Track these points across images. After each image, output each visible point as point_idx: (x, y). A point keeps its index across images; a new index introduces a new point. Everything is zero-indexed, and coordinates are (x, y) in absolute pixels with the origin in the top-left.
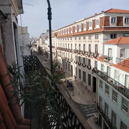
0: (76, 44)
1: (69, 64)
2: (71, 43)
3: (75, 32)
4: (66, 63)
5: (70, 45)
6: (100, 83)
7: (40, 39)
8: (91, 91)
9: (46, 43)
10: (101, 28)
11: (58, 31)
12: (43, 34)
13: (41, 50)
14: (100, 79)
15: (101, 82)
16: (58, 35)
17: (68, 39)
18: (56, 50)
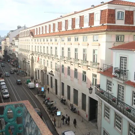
0: (63, 49)
1: (51, 78)
2: (56, 46)
3: (61, 29)
4: (48, 75)
5: (54, 49)
6: (105, 109)
7: (7, 39)
8: (86, 119)
9: (16, 45)
10: (103, 25)
11: (35, 28)
12: (12, 31)
13: (8, 54)
14: (104, 103)
15: (107, 109)
16: (36, 34)
17: (51, 40)
18: (31, 56)
